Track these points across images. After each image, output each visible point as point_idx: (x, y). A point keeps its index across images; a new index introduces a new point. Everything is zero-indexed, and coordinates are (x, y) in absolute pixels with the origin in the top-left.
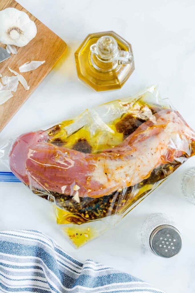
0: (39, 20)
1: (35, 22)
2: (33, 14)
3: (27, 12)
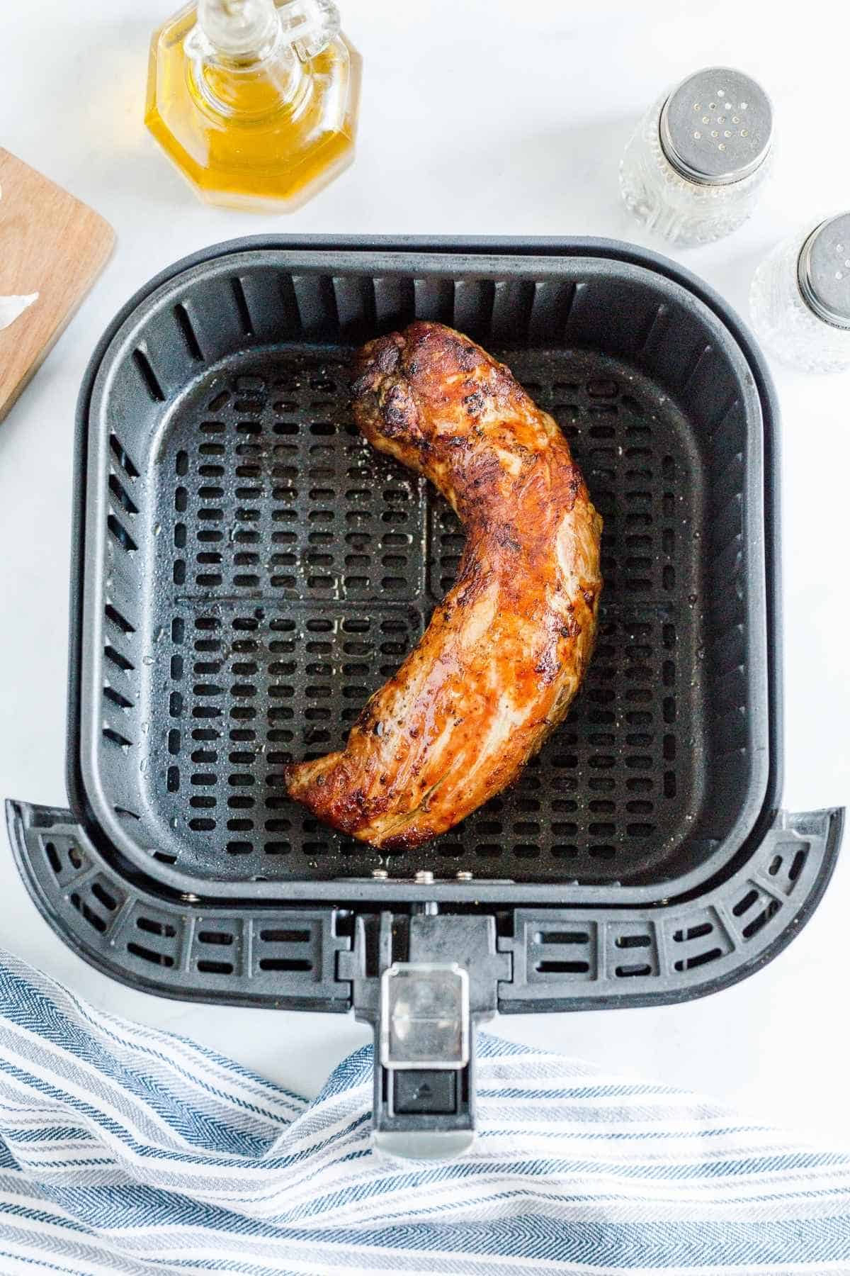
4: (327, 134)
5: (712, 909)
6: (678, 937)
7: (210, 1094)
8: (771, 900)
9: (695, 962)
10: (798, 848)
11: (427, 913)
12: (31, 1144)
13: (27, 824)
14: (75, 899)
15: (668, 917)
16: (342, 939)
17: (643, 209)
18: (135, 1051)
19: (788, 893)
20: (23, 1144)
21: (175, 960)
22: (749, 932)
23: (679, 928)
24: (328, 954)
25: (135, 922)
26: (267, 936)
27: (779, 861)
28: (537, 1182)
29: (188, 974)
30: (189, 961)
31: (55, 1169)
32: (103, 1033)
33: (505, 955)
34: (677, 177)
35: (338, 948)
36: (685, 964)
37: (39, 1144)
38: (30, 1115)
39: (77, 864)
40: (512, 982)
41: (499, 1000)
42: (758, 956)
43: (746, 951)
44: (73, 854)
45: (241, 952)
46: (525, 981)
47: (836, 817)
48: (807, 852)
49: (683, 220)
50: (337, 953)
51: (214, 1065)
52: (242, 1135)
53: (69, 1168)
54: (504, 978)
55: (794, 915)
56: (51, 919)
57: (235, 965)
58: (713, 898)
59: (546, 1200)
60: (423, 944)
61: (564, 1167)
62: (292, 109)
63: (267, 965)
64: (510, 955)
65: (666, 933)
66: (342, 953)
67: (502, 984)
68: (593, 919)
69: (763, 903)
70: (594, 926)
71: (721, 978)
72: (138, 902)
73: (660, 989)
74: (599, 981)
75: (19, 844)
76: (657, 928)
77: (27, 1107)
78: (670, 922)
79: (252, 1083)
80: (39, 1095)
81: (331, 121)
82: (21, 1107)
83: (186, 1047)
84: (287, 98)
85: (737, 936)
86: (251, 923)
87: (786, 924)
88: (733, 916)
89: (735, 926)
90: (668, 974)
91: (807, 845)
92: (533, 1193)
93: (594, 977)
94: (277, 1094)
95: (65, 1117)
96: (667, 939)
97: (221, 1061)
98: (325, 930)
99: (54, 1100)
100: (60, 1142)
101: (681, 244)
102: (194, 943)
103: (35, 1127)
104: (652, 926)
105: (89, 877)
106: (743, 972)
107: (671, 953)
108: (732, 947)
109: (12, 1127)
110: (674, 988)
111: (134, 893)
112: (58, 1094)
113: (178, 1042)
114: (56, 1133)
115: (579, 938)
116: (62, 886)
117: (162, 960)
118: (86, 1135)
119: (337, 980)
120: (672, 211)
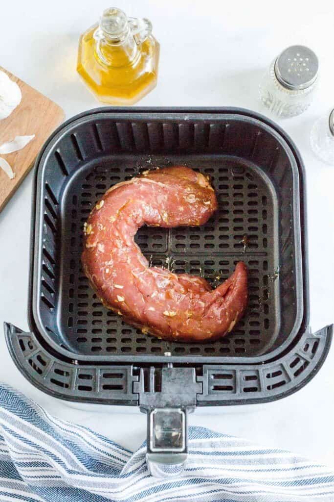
0: (23, 80)
1: (17, 83)
2: (13, 73)
3: (6, 72)
4: (147, 73)
5: (282, 365)
6: (268, 376)
7: (97, 451)
8: (305, 361)
9: (275, 386)
10: (315, 341)
11: (169, 367)
12: (26, 468)
13: (12, 332)
14: (30, 361)
15: (264, 368)
16: (135, 377)
17: (268, 103)
18: (68, 433)
19: (312, 358)
20: (23, 468)
21: (69, 385)
22: (297, 374)
23: (268, 373)
24: (130, 383)
25: (54, 371)
26: (106, 376)
27: (307, 346)
28: (228, 487)
29: (75, 391)
30: (75, 386)
31: (36, 479)
32: (55, 425)
33: (199, 383)
34: (282, 87)
35: (134, 380)
36: (271, 387)
37: (30, 468)
38: (26, 456)
39: (31, 348)
40: (202, 394)
41: (197, 401)
42: (300, 384)
43: (295, 381)
44: (30, 344)
45: (95, 382)
46: (207, 393)
47: (329, 328)
48: (319, 342)
49: (284, 105)
50: (133, 382)
51: (98, 439)
52: (110, 468)
53: (41, 479)
54: (199, 392)
55: (314, 366)
56: (20, 369)
57: (93, 387)
58: (282, 360)
59: (232, 494)
60: (167, 379)
61: (238, 481)
62: (132, 63)
63: (106, 387)
64: (201, 384)
65: (264, 374)
66: (135, 383)
67: (198, 395)
68: (234, 369)
69: (302, 362)
70: (235, 371)
71: (286, 392)
72: (55, 362)
73: (261, 397)
74: (237, 393)
75: (9, 339)
76: (260, 372)
77: (25, 452)
78: (264, 370)
79: (114, 447)
80: (30, 447)
81: (148, 68)
82: (23, 452)
83: (88, 432)
84: (131, 59)
85: (292, 376)
86: (99, 370)
87: (311, 370)
88: (290, 368)
89: (291, 372)
90: (264, 391)
91: (319, 339)
92: (227, 491)
93: (235, 392)
94: (123, 451)
95: (40, 457)
96: (264, 377)
97: (102, 438)
98: (128, 373)
99: (36, 450)
100: (38, 468)
101: (283, 117)
102: (77, 379)
103: (28, 461)
104: (257, 371)
105: (36, 353)
106: (295, 390)
107: (265, 382)
108: (290, 380)
109: (19, 461)
110: (267, 396)
111: (53, 359)
112: (38, 447)
113: (85, 430)
114: (36, 464)
115: (229, 376)
116: (25, 356)
117: (64, 385)
118: (48, 465)
119: (133, 393)
120: (280, 102)
